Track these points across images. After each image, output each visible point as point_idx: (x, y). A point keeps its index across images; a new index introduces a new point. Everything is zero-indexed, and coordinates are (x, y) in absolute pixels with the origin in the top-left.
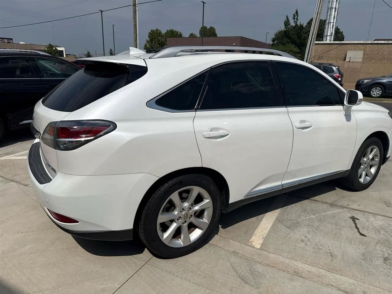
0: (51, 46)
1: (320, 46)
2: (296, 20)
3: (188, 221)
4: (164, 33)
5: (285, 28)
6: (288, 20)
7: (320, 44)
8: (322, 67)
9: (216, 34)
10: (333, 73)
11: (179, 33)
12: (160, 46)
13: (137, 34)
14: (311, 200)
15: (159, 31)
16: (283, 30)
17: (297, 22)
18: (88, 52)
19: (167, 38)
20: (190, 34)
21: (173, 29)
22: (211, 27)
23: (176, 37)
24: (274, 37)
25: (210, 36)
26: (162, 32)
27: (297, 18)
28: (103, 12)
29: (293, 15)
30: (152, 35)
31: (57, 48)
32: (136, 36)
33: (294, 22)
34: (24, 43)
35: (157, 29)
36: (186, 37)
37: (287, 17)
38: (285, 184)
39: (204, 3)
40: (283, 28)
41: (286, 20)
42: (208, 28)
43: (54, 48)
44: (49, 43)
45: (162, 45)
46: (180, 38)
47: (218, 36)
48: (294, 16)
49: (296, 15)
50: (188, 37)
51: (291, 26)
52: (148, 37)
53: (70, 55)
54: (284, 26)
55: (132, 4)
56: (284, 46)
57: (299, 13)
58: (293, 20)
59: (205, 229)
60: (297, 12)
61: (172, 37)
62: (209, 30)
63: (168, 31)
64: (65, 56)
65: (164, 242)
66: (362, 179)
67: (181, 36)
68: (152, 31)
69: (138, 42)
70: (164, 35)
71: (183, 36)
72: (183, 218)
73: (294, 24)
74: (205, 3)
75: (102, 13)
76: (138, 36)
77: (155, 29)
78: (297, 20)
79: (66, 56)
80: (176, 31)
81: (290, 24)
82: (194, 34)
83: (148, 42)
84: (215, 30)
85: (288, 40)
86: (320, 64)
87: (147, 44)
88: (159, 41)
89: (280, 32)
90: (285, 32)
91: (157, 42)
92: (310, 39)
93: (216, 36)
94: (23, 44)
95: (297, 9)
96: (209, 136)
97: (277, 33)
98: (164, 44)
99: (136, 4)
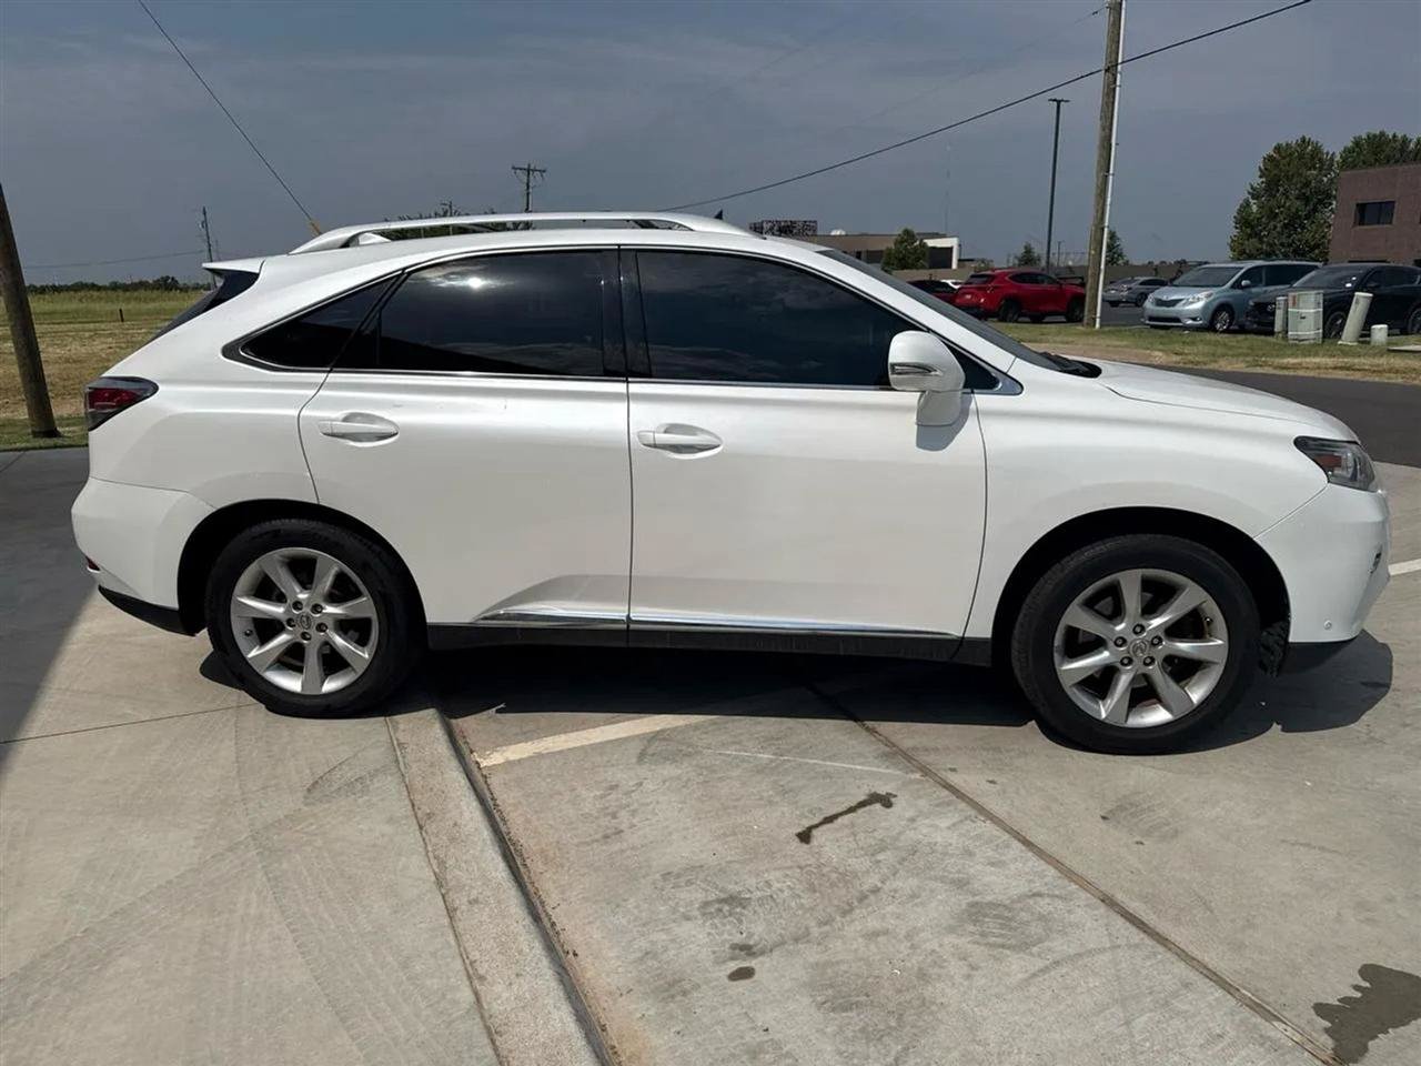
0: (908, 236)
4: (1339, 150)
11: (1411, 145)
12: (1307, 204)
13: (1108, 171)
15: (1310, 148)
18: (1026, 247)
19: (1346, 173)
21: (1383, 133)
23: (1396, 162)
26: (1326, 149)
30: (1277, 166)
31: (925, 241)
32: (1106, 178)
34: (843, 233)
35: (1303, 139)
43: (918, 243)
44: (903, 229)
45: (1320, 202)
52: (1258, 174)
53: (972, 260)
55: (1103, 67)
61: (1371, 166)
63: (1357, 143)
64: (954, 266)
68: (1278, 148)
69: (1109, 200)
70: (1338, 160)
75: (1058, 107)
77: (1292, 138)
79: (959, 266)
83: (1255, 194)
87: (1252, 201)
88: (1307, 184)
94: (840, 236)
98: (1329, 196)
99: (1117, 65)
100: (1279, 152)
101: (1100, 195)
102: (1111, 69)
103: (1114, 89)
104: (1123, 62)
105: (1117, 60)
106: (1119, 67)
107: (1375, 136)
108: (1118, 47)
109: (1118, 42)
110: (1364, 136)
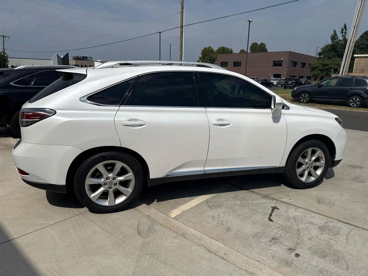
1: (362, 59)
2: (344, 34)
3: (114, 187)
4: (216, 50)
5: (332, 42)
6: (336, 34)
7: (363, 57)
8: (354, 80)
9: (266, 50)
10: (366, 86)
11: (230, 50)
12: (211, 62)
13: (182, 52)
14: (249, 191)
15: (211, 49)
16: (330, 44)
17: (345, 36)
19: (218, 55)
20: (241, 50)
21: (224, 47)
22: (262, 43)
23: (227, 53)
24: (320, 51)
25: (260, 52)
26: (214, 49)
27: (345, 31)
28: (161, 33)
29: (341, 29)
30: (205, 52)
32: (182, 53)
33: (342, 36)
35: (209, 47)
36: (236, 53)
37: (335, 31)
38: (206, 170)
39: (250, 22)
40: (330, 42)
41: (334, 34)
42: (258, 44)
45: (213, 61)
46: (231, 54)
47: (268, 51)
48: (343, 30)
49: (345, 30)
50: (238, 53)
51: (339, 39)
52: (201, 54)
54: (331, 40)
55: (180, 26)
56: (330, 60)
57: (347, 27)
58: (341, 34)
59: (128, 196)
60: (345, 26)
61: (222, 54)
62: (260, 46)
63: (219, 48)
65: (91, 199)
66: (304, 179)
67: (231, 52)
68: (204, 48)
69: (183, 58)
70: (216, 52)
71: (233, 52)
72: (108, 184)
73: (342, 38)
74: (252, 22)
76: (183, 53)
77: (207, 46)
78: (346, 35)
80: (227, 48)
81: (338, 38)
82: (244, 50)
83: (200, 59)
84: (265, 46)
85: (333, 53)
86: (352, 77)
88: (211, 57)
89: (327, 47)
90: (332, 45)
91: (209, 59)
92: (346, 53)
93: (267, 52)
95: (346, 23)
96: (126, 124)
97: (323, 47)
98: (215, 60)
99: (183, 26)
100: (205, 49)
101: (181, 57)
102: (182, 27)
103: (183, 32)
104: (185, 26)
105: (183, 25)
106: (184, 27)
107: (223, 47)
108: (183, 22)
109: (183, 21)
110: (221, 47)
